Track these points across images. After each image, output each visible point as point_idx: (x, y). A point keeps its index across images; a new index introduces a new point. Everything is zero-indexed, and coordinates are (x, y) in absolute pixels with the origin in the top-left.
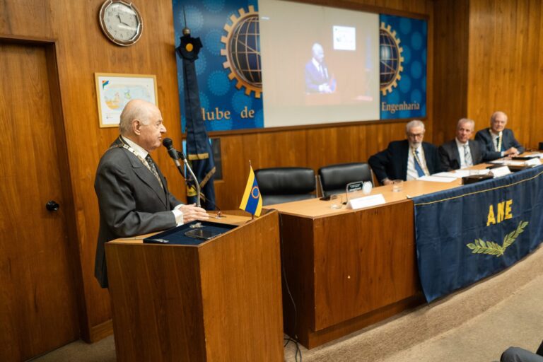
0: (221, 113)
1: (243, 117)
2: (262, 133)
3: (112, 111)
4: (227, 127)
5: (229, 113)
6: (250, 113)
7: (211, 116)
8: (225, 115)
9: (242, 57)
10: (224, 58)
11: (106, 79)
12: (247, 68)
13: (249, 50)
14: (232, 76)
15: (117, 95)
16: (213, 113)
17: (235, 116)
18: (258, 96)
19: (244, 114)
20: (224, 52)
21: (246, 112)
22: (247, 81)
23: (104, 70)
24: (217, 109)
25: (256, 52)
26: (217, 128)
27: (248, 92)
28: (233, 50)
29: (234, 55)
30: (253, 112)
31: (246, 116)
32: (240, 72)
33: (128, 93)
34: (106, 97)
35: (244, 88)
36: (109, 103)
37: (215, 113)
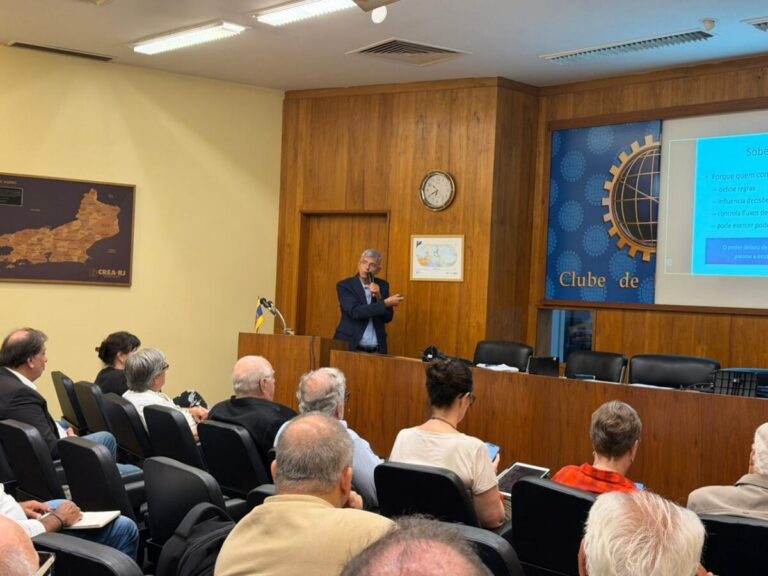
0: (594, 279)
1: (622, 286)
2: (652, 311)
3: (422, 267)
4: (599, 297)
5: (604, 280)
6: (632, 282)
7: (581, 282)
8: (599, 281)
9: (629, 206)
10: (606, 209)
11: (420, 240)
12: (635, 221)
13: (639, 196)
14: (613, 231)
15: (427, 253)
16: (584, 278)
17: (611, 284)
18: (646, 258)
19: (624, 283)
20: (607, 201)
21: (627, 280)
22: (633, 238)
23: (421, 232)
24: (590, 273)
25: (651, 198)
26: (588, 297)
27: (632, 253)
28: (619, 197)
29: (619, 204)
30: (637, 281)
31: (627, 285)
32: (625, 227)
33: (437, 252)
34: (418, 256)
35: (628, 247)
36: (420, 260)
37: (587, 278)
